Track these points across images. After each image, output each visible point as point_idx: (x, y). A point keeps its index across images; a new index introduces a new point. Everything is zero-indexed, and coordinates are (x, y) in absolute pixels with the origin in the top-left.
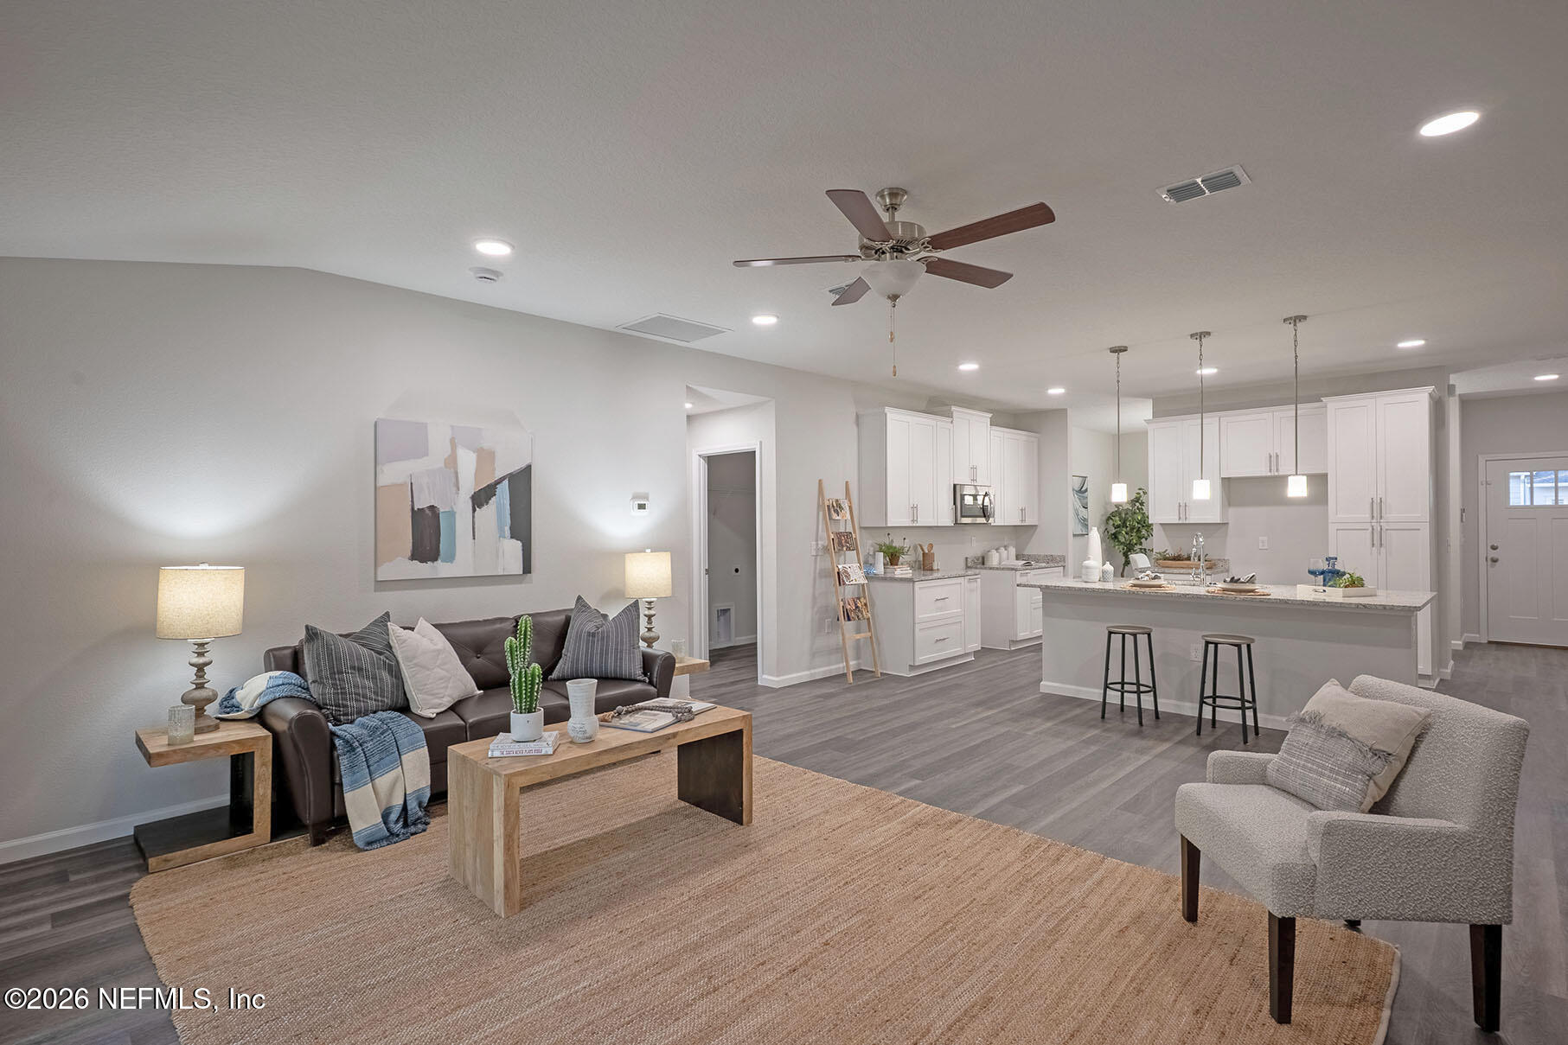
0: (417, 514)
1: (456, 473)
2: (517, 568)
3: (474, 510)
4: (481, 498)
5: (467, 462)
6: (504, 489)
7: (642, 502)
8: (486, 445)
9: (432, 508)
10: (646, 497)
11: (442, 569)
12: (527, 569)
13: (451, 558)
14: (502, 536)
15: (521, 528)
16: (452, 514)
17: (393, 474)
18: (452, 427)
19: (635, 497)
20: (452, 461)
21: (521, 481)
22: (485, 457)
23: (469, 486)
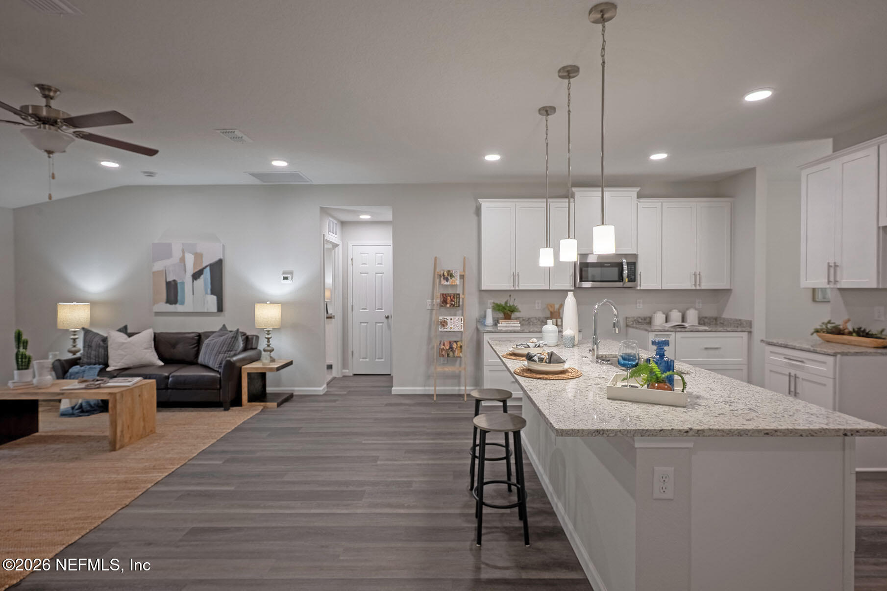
0: (168, 284)
1: (185, 266)
2: (214, 308)
3: (193, 282)
4: (196, 276)
5: (190, 259)
6: (207, 272)
7: (287, 276)
8: (198, 251)
9: (174, 281)
10: (291, 273)
11: (178, 308)
12: (220, 308)
13: (183, 303)
14: (207, 293)
15: (217, 289)
16: (183, 283)
17: (158, 266)
18: (183, 244)
19: (284, 273)
20: (183, 260)
21: (217, 268)
22: (198, 256)
23: (190, 270)
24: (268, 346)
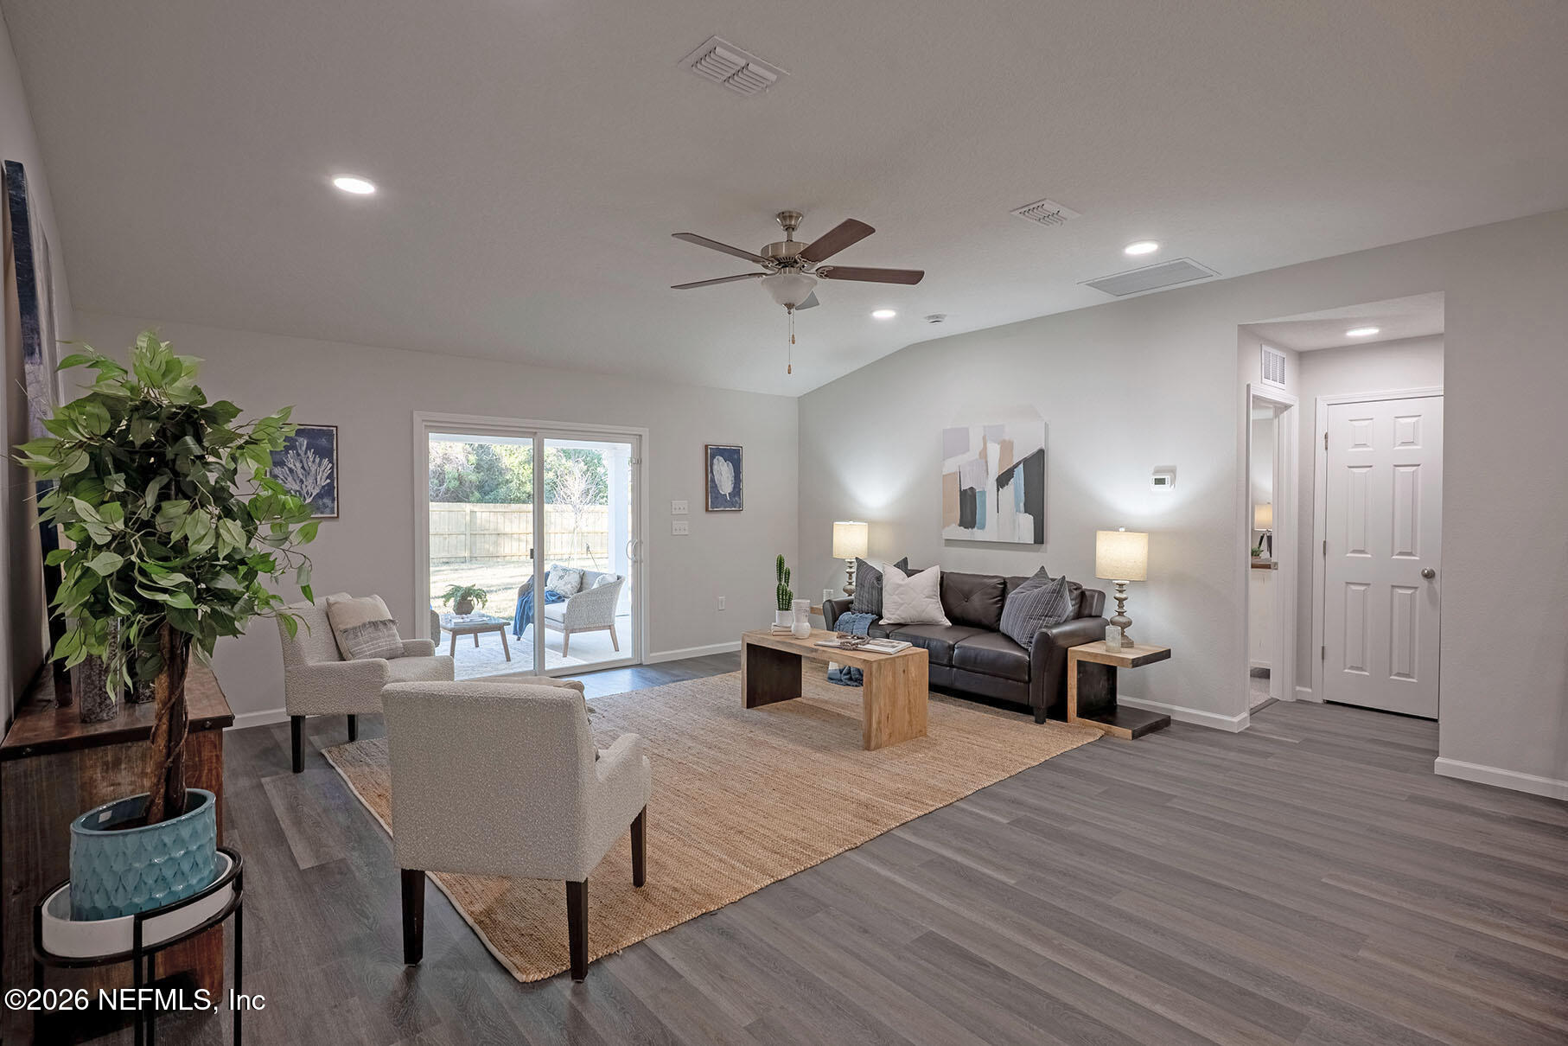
0: (963, 493)
1: (987, 462)
2: (1029, 537)
3: (998, 490)
4: (1003, 480)
5: (994, 451)
6: (1020, 471)
7: (1161, 477)
8: (1007, 438)
9: (972, 489)
10: (1173, 471)
11: (977, 534)
12: (1040, 538)
13: (983, 527)
14: (1018, 510)
15: (1035, 503)
16: (983, 493)
17: (951, 466)
18: (985, 427)
19: (1156, 472)
20: (984, 454)
21: (1036, 465)
22: (1007, 447)
23: (995, 471)
24: (1121, 614)
